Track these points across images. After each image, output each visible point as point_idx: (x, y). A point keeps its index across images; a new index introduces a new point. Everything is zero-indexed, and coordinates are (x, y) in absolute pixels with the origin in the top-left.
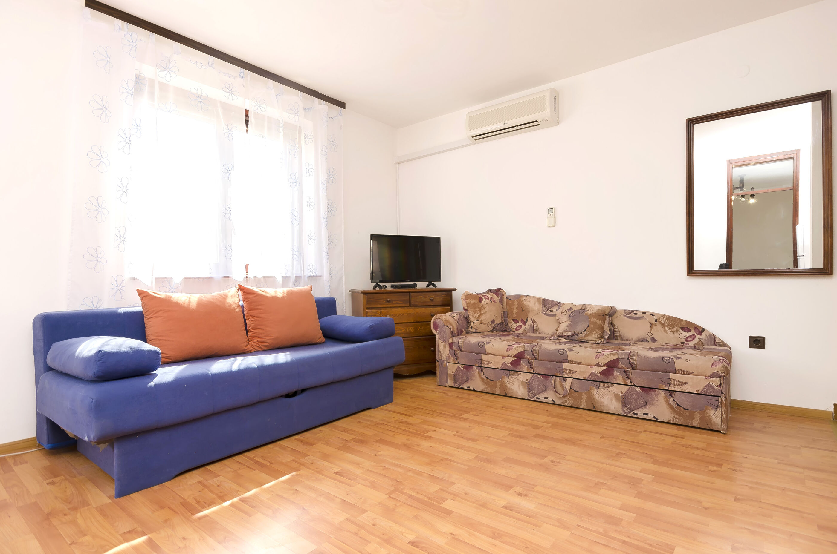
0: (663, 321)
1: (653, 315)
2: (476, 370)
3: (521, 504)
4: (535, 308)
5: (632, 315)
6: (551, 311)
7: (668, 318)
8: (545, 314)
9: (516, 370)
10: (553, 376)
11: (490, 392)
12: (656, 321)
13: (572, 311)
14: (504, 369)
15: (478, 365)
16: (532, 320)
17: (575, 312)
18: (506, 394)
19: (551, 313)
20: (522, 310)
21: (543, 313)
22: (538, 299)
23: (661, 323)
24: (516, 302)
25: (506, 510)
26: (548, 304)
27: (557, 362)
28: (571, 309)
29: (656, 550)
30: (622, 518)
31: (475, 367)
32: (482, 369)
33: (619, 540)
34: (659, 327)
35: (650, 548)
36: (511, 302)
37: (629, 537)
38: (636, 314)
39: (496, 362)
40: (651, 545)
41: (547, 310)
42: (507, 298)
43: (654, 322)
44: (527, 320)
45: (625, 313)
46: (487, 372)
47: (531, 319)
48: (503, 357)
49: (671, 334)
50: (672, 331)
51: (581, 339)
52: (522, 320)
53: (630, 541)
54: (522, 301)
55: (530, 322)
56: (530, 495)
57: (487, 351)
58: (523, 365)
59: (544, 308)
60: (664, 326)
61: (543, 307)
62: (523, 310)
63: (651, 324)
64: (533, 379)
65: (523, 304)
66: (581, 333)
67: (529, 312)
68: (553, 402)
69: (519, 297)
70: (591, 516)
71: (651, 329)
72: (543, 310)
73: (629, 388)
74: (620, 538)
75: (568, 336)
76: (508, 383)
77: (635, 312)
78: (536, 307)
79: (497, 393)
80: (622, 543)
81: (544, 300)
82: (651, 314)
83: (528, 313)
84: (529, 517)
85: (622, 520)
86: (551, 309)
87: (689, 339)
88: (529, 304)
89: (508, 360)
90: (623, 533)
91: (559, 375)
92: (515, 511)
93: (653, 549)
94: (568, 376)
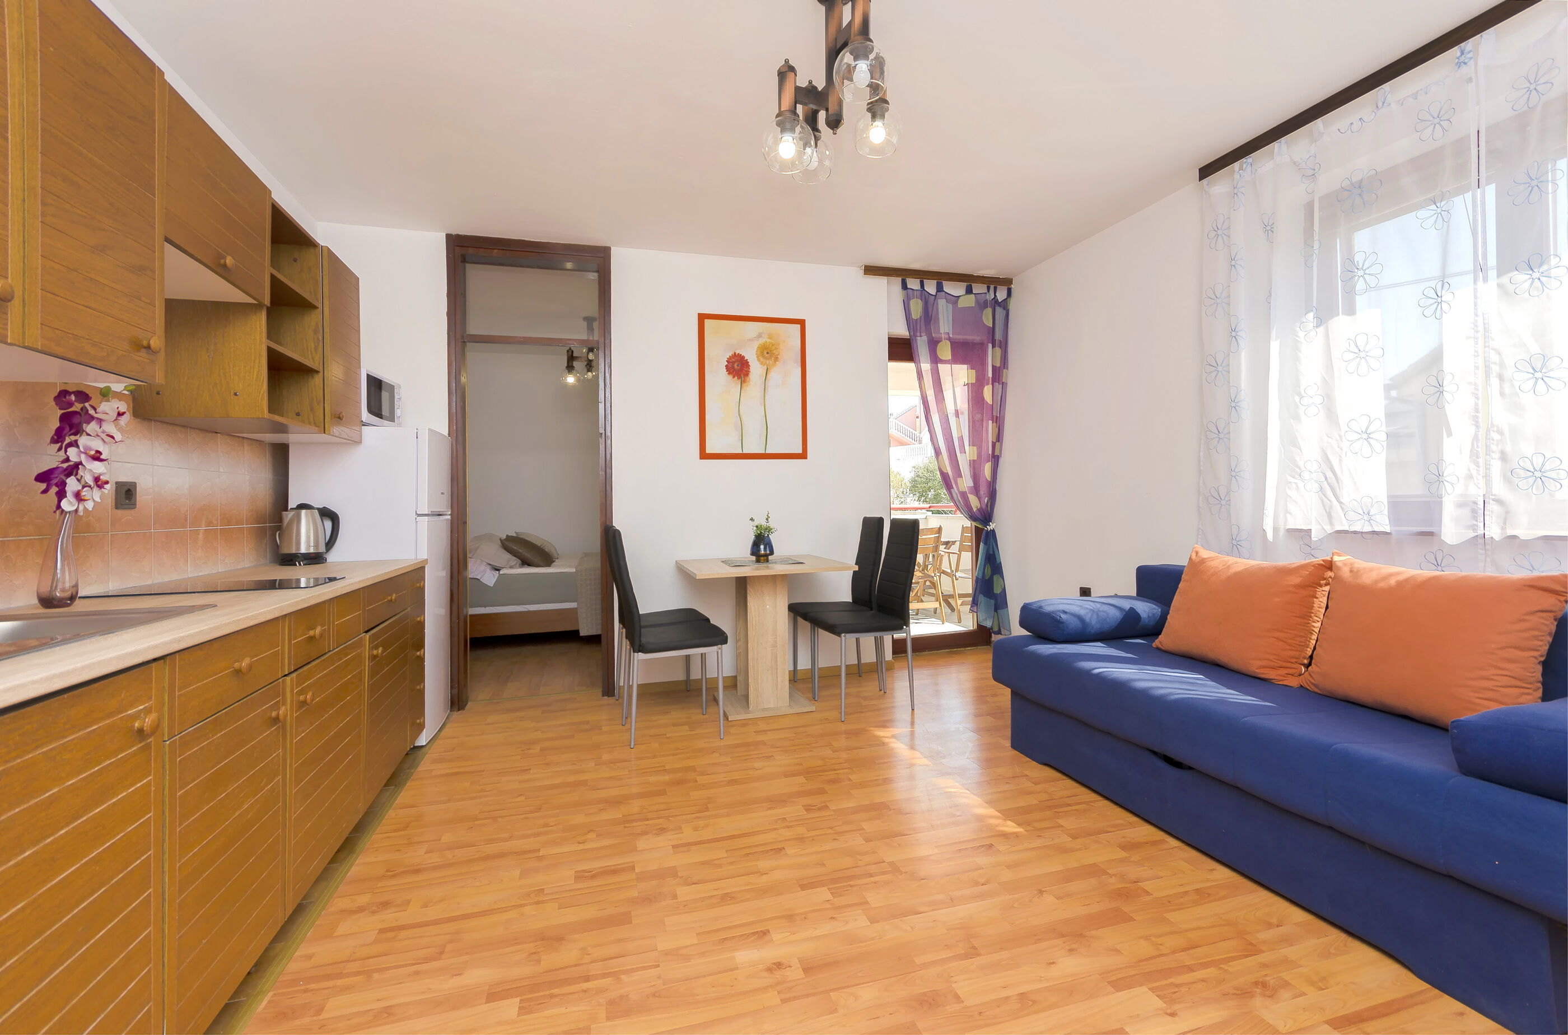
3: (756, 950)
25: (761, 929)
29: (542, 994)
30: (609, 1023)
33: (595, 977)
35: (552, 991)
37: (585, 991)
40: (552, 996)
53: (581, 985)
56: (766, 974)
70: (654, 995)
74: (596, 982)
80: (589, 976)
84: (725, 939)
85: (608, 1019)
90: (594, 992)
92: (748, 936)
93: (547, 993)
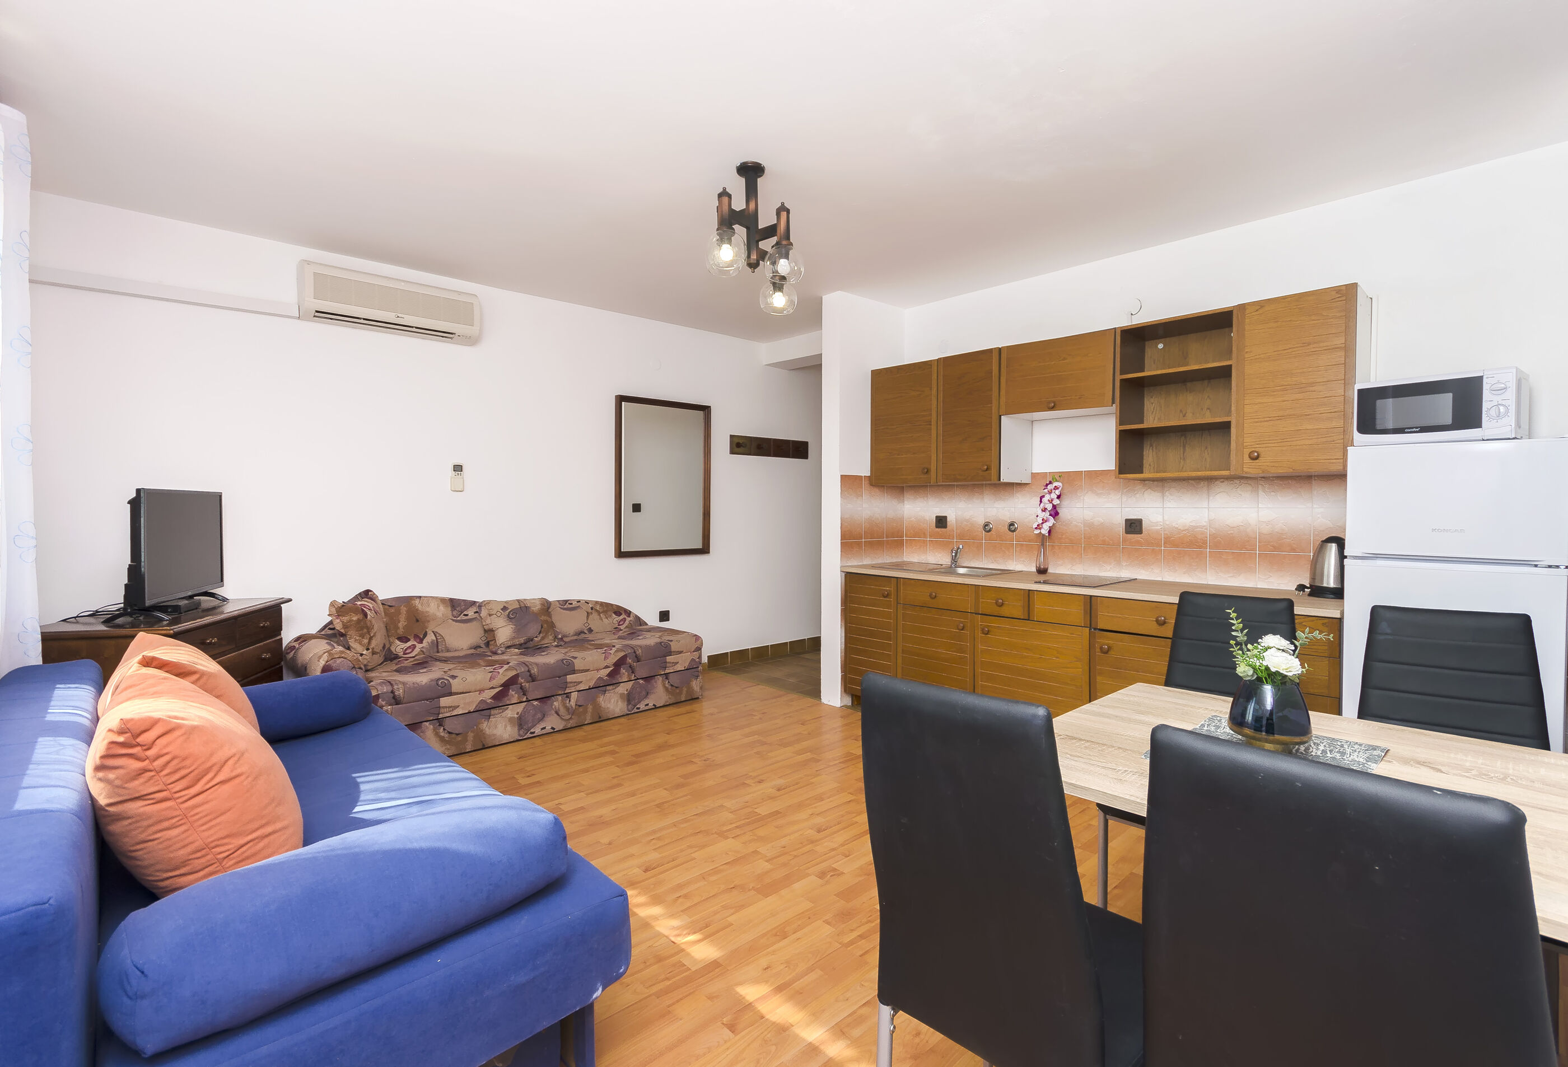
0: (598, 608)
1: (588, 603)
2: (429, 728)
4: (439, 614)
5: (566, 605)
6: (467, 615)
7: (602, 604)
8: (457, 621)
9: (500, 705)
10: (553, 696)
11: (455, 754)
12: (592, 608)
13: (509, 610)
14: (480, 709)
15: (431, 718)
16: (434, 634)
17: (514, 611)
18: (484, 745)
19: (466, 618)
20: (415, 620)
21: (453, 620)
22: (443, 600)
23: (597, 610)
24: (404, 610)
26: (459, 605)
27: (559, 677)
28: (505, 609)
31: (427, 724)
32: (440, 722)
34: (595, 615)
36: (393, 611)
38: (571, 604)
39: (465, 704)
41: (460, 615)
42: (383, 604)
43: (590, 611)
44: (425, 635)
45: (560, 604)
46: (449, 725)
47: (433, 632)
48: (481, 691)
49: (605, 621)
50: (607, 618)
51: (536, 644)
52: (416, 637)
54: (415, 606)
55: (430, 637)
57: (454, 690)
58: (512, 695)
59: (455, 613)
60: (599, 613)
61: (452, 611)
62: (417, 621)
63: (588, 613)
64: (527, 709)
65: (417, 610)
66: (536, 637)
67: (429, 621)
68: (552, 731)
69: (407, 600)
71: (587, 619)
72: (453, 615)
73: (634, 683)
75: (521, 645)
76: (487, 729)
77: (569, 602)
78: (442, 611)
79: (467, 751)
81: (452, 600)
82: (586, 602)
83: (426, 624)
86: (465, 613)
87: (621, 623)
88: (428, 609)
89: (488, 695)
91: (560, 693)
94: (571, 691)
